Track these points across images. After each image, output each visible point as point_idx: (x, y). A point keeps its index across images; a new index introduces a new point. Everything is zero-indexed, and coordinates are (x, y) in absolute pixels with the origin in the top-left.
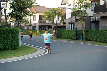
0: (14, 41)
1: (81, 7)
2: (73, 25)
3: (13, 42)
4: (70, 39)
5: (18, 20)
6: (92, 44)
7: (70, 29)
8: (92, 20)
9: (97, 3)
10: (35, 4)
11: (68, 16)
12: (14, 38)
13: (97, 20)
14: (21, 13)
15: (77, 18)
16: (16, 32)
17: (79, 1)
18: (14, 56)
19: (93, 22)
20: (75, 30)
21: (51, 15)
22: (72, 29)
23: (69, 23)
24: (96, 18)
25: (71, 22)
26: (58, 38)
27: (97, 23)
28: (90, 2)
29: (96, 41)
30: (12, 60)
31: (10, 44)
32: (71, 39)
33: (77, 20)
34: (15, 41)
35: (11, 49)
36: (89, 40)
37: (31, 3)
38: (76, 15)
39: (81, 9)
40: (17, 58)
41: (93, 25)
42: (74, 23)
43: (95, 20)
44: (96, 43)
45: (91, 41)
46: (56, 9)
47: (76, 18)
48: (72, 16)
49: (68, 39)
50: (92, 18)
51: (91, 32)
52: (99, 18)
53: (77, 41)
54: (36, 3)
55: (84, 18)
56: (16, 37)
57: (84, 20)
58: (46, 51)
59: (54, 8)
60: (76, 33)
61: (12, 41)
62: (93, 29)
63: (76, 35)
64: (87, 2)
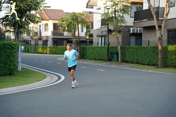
0: (8, 62)
1: (115, 11)
2: (103, 38)
3: (7, 64)
4: (99, 60)
5: (17, 30)
6: (131, 67)
7: (100, 45)
8: (131, 32)
10: (45, 5)
11: (97, 25)
12: (9, 57)
13: (138, 32)
14: (21, 18)
15: (110, 28)
16: (13, 48)
17: (113, 3)
18: (7, 86)
19: (133, 34)
20: (107, 46)
21: (71, 23)
22: (101, 45)
23: (98, 36)
24: (138, 29)
25: (100, 34)
26: (81, 58)
27: (138, 36)
28: (129, 5)
29: (137, 63)
30: (2, 93)
31: (3, 67)
32: (101, 60)
33: (110, 31)
34: (10, 61)
35: (4, 75)
36: (127, 62)
37: (38, 3)
38: (108, 25)
39: (115, 15)
40: (12, 89)
41: (133, 39)
42: (105, 36)
43: (136, 32)
44: (137, 66)
45: (130, 63)
46: (78, 13)
47: (108, 28)
48: (102, 25)
49: (95, 59)
50: (131, 29)
51: (130, 50)
52: (142, 28)
53: (109, 63)
54: (45, 2)
55: (120, 29)
56: (13, 56)
57: (119, 32)
58: (59, 78)
59: (73, 13)
60: (108, 50)
61: (5, 61)
62: (133, 45)
63: (108, 54)
64: (124, 4)
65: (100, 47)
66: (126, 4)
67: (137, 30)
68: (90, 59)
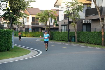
0: (7, 43)
1: (73, 9)
2: (65, 27)
4: (62, 41)
5: (11, 22)
6: (83, 45)
7: (63, 31)
8: (84, 22)
9: (89, 6)
10: (29, 6)
11: (61, 18)
12: (7, 39)
13: (88, 23)
14: (14, 14)
15: (70, 20)
16: (9, 33)
17: (71, 4)
18: (7, 58)
19: (85, 24)
20: (68, 32)
21: (44, 17)
22: (64, 31)
23: (62, 25)
25: (63, 24)
27: (88, 25)
28: (82, 5)
29: (88, 43)
31: (3, 46)
32: (64, 41)
33: (70, 22)
34: (8, 42)
35: (4, 51)
36: (81, 42)
37: (25, 5)
38: (68, 18)
39: (73, 12)
40: (10, 59)
41: (85, 28)
42: (66, 25)
43: (86, 23)
44: (88, 45)
45: (83, 43)
46: (49, 11)
47: (68, 20)
48: (64, 18)
49: (60, 40)
50: (84, 20)
51: (83, 34)
52: (91, 20)
53: (69, 43)
54: (29, 5)
55: (77, 21)
56: (9, 39)
57: (76, 22)
58: (39, 53)
59: (47, 11)
60: (69, 35)
61: (4, 42)
62: (85, 31)
63: (69, 37)
64: (79, 5)
65: (63, 33)
66: (80, 5)
67: (87, 21)
68: (57, 40)
